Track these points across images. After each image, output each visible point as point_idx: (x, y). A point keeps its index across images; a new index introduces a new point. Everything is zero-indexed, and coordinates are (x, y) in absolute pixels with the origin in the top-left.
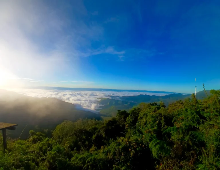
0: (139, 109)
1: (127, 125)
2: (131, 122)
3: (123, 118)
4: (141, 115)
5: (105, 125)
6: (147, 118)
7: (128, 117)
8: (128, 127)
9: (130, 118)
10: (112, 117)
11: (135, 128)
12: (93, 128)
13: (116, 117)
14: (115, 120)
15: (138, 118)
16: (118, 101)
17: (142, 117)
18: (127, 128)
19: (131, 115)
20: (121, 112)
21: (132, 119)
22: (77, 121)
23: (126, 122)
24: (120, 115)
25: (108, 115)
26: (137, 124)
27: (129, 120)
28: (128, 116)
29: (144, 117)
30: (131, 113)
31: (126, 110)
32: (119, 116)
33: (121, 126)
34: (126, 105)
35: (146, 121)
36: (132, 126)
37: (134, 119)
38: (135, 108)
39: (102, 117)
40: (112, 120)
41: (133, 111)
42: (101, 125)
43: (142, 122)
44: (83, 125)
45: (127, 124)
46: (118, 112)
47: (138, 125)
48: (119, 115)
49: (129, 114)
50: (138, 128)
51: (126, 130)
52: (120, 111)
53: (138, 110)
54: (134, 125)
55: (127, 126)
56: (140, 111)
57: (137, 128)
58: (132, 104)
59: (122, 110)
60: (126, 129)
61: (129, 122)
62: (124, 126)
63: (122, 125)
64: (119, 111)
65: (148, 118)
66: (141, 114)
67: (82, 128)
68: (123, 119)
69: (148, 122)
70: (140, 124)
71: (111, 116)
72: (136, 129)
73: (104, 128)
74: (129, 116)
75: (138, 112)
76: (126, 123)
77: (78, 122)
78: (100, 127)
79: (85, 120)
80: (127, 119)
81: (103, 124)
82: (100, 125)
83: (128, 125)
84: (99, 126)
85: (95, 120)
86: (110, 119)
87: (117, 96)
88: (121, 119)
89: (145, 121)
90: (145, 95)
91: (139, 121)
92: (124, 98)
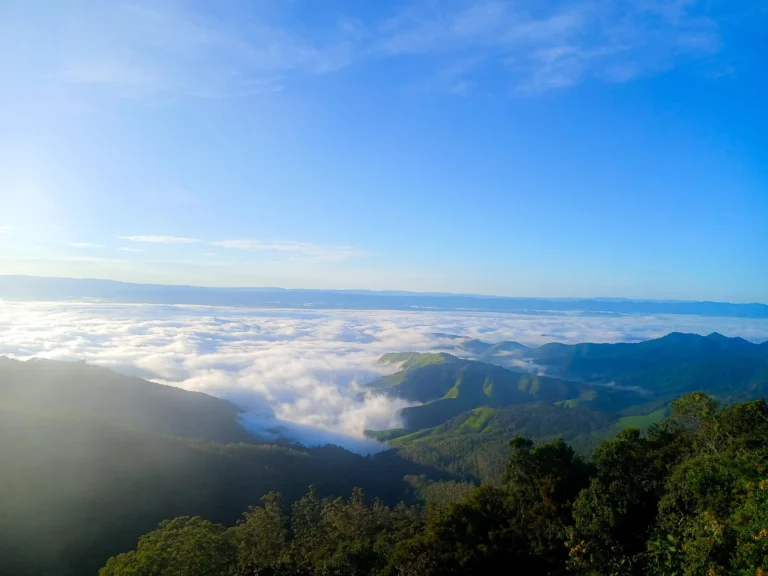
0: (667, 437)
1: (576, 542)
2: (604, 524)
3: (548, 492)
4: (686, 484)
5: (430, 535)
6: (737, 516)
7: (583, 492)
8: (586, 557)
9: (596, 501)
10: (477, 484)
11: (639, 572)
12: (352, 558)
13: (504, 488)
15: (662, 505)
17: (692, 503)
18: (582, 569)
19: (606, 481)
20: (533, 452)
21: (613, 503)
22: (243, 518)
23: (572, 522)
24: (528, 469)
25: (451, 469)
26: (653, 546)
27: (593, 509)
28: (586, 484)
29: (706, 506)
30: (605, 463)
31: (569, 444)
32: (521, 480)
33: (539, 550)
34: (571, 403)
35: (730, 537)
36: (619, 555)
37: (631, 507)
38: (636, 433)
39: (413, 480)
40: (477, 506)
41: (622, 448)
42: (408, 536)
43: (689, 536)
44: (289, 537)
45: (579, 536)
46: (514, 452)
47: (662, 558)
48: (519, 471)
49: (592, 470)
52: (530, 443)
53: (655, 446)
54: (629, 553)
55: (579, 553)
56: (673, 457)
58: (612, 405)
60: (574, 571)
61: (594, 526)
63: (545, 542)
64: (520, 443)
65: (746, 519)
66: (685, 475)
67: (283, 559)
68: (548, 503)
69: (746, 549)
70: (679, 546)
71: (469, 478)
73: (423, 559)
74: (594, 482)
75: (658, 463)
76: (570, 533)
77: (253, 520)
78: (397, 551)
80: (578, 503)
81: (419, 529)
82: (397, 534)
83: (582, 547)
84: (392, 542)
85: (368, 503)
86: (462, 494)
88: (540, 499)
89: (716, 529)
90: (704, 334)
91: (669, 530)
92: (553, 354)
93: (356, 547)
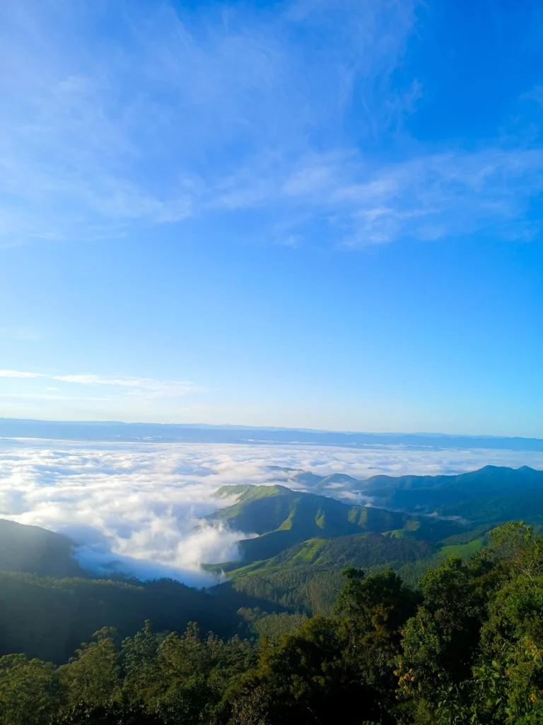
0: (487, 565)
1: (405, 671)
2: (431, 653)
3: (380, 620)
4: (506, 610)
5: (264, 669)
7: (410, 621)
8: (414, 685)
9: (423, 629)
10: (310, 616)
11: (466, 699)
12: (186, 694)
13: (336, 618)
14: (329, 637)
15: (484, 630)
16: (345, 506)
17: (511, 628)
18: (410, 698)
19: (432, 609)
20: (364, 582)
21: (439, 632)
22: (76, 655)
23: (401, 651)
24: (360, 600)
25: (284, 601)
26: (479, 671)
27: (421, 638)
28: (413, 613)
29: (524, 630)
30: (431, 591)
31: (397, 573)
32: (352, 610)
33: (370, 679)
34: (397, 534)
36: (445, 681)
37: (455, 633)
38: (458, 562)
39: (247, 613)
40: (309, 638)
41: (446, 577)
42: (242, 670)
43: (512, 661)
44: (122, 674)
45: (408, 665)
46: (347, 583)
47: (487, 684)
48: (351, 602)
49: (419, 599)
50: (489, 703)
51: (403, 707)
52: (361, 574)
53: (477, 574)
54: (456, 680)
55: (408, 682)
56: (492, 584)
57: (483, 702)
58: (434, 535)
59: (371, 572)
60: (403, 700)
61: (421, 654)
62: (389, 680)
63: (376, 670)
64: (353, 573)
66: (503, 604)
67: (116, 697)
68: (381, 632)
70: (502, 672)
71: (302, 610)
72: (473, 708)
73: (257, 695)
74: (421, 612)
75: (479, 590)
76: (399, 661)
77: (86, 657)
78: (232, 686)
79: (134, 643)
80: (407, 631)
81: (254, 662)
82: (231, 669)
83: (411, 675)
84: (226, 676)
85: (202, 637)
86: (298, 626)
87: (337, 477)
89: (536, 654)
91: (493, 655)
92: (379, 486)
93: (190, 682)
